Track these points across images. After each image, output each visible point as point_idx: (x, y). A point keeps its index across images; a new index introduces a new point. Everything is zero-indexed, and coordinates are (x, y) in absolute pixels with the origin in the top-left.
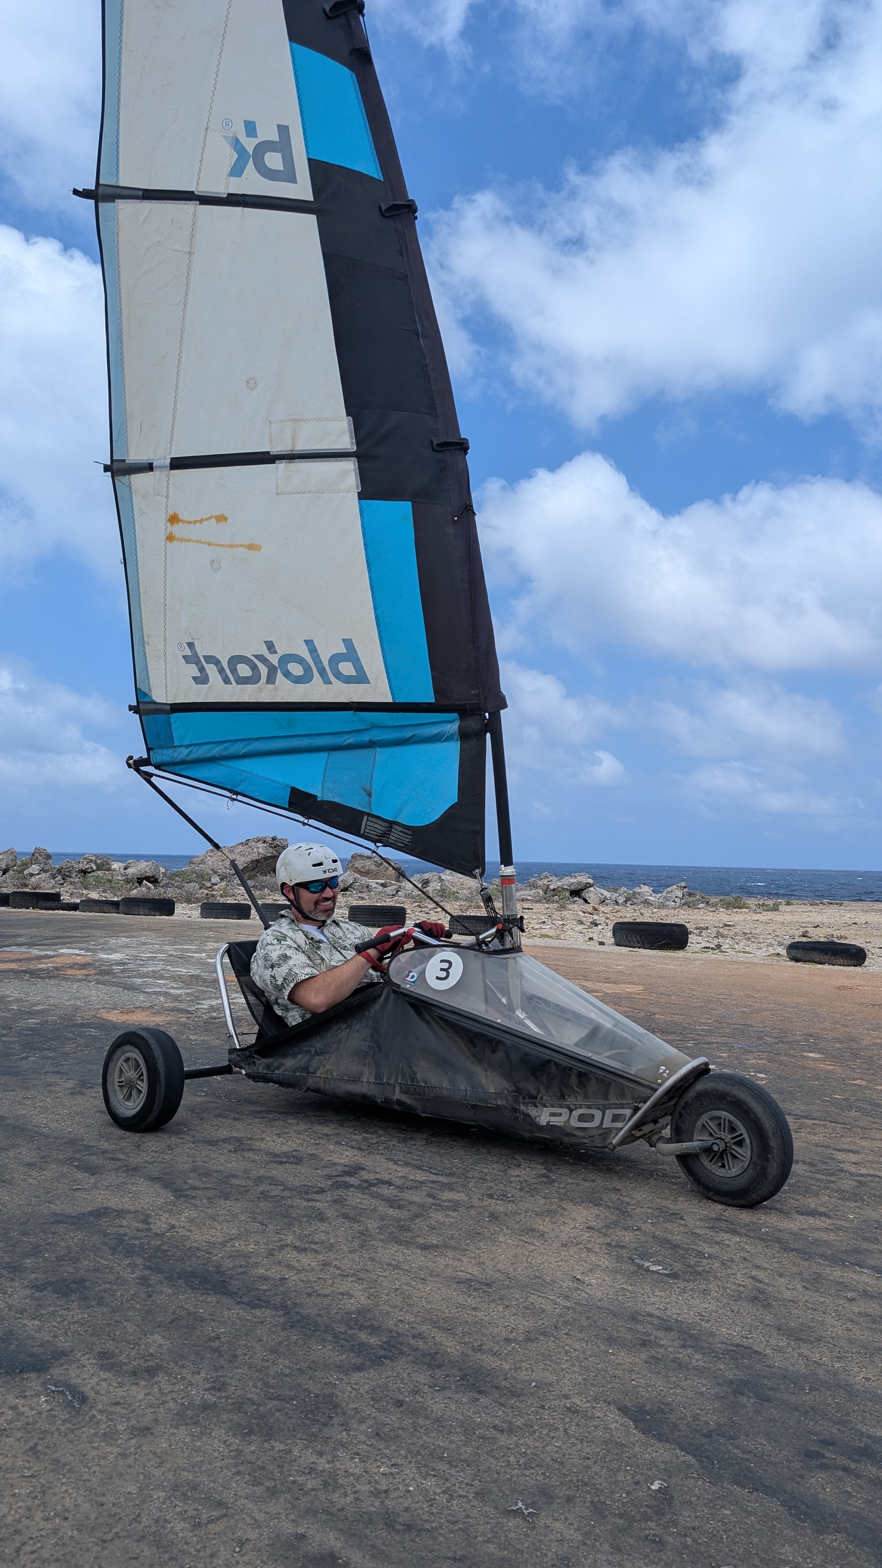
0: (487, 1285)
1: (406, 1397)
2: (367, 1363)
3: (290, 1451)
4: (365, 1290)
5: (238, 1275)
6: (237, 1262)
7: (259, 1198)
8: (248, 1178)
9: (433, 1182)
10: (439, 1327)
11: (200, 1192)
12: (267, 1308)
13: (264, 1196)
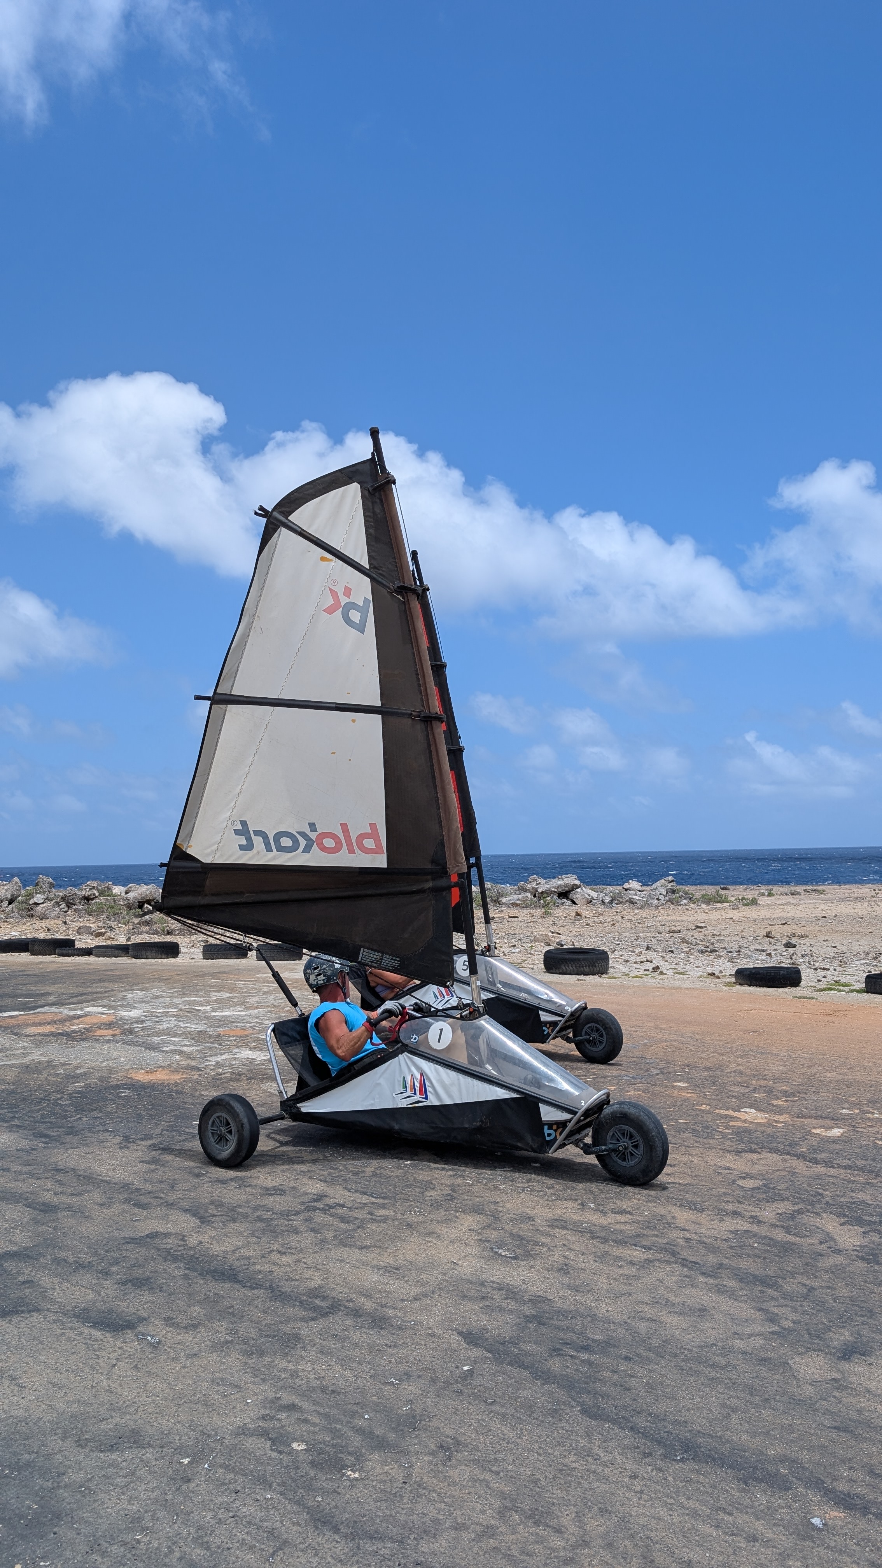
0: (397, 1269)
1: (339, 1332)
2: (318, 1316)
4: (321, 1276)
5: (243, 1270)
6: (243, 1262)
7: (256, 1220)
8: (248, 1207)
9: (373, 1203)
10: (363, 1295)
11: (217, 1218)
12: (261, 1289)
13: (259, 1219)
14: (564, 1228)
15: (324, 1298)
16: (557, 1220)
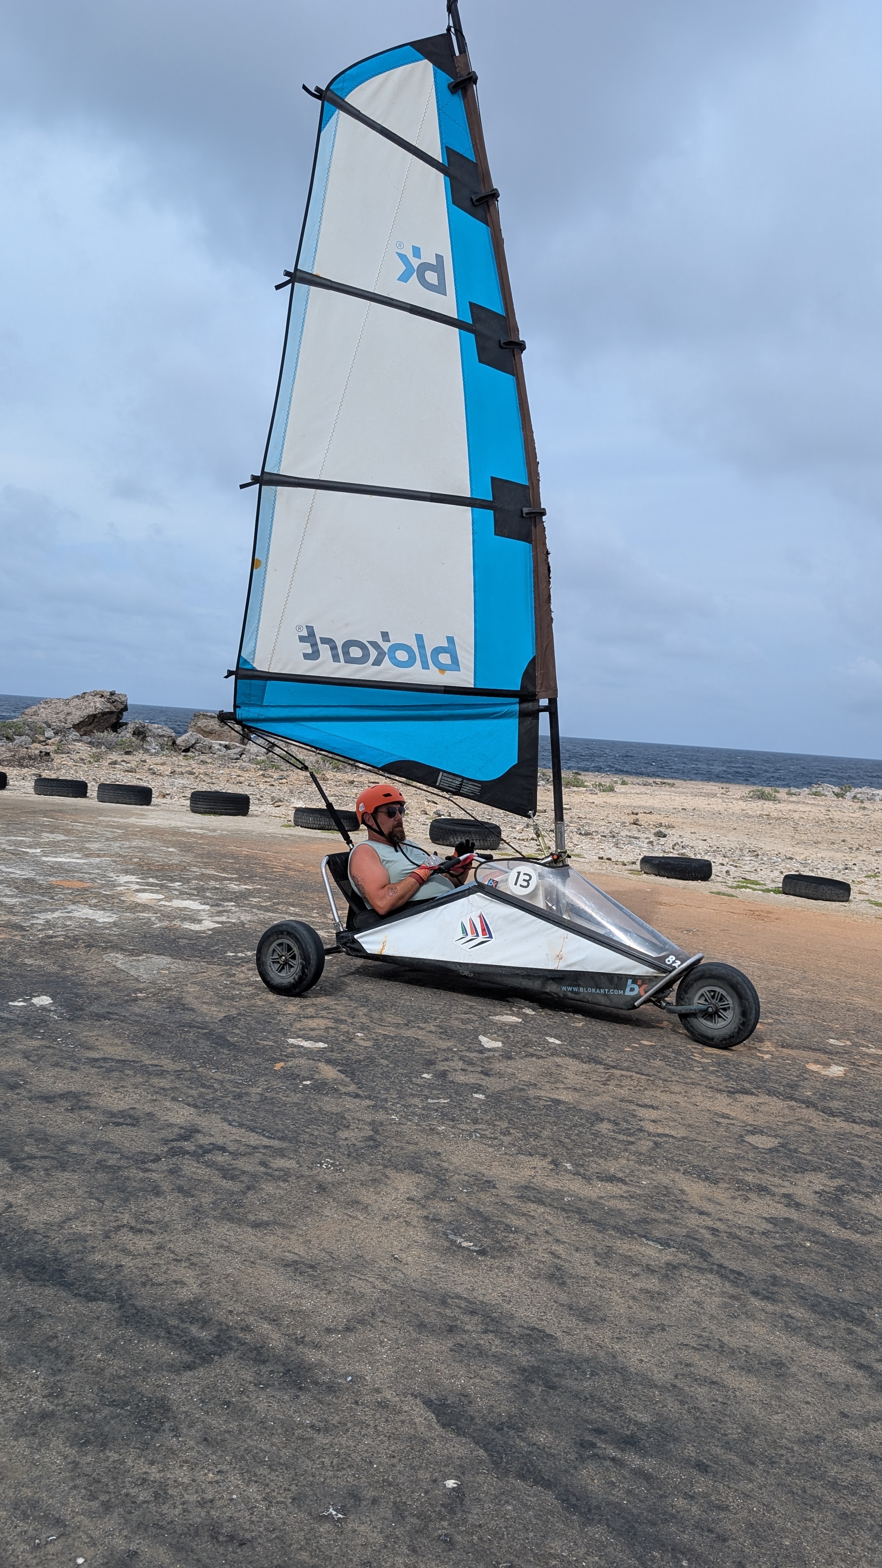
0: (312, 1267)
1: (233, 1397)
2: (197, 1361)
3: (123, 1462)
4: (197, 1277)
5: (75, 1262)
6: (74, 1247)
7: (96, 1168)
8: (85, 1144)
9: (266, 1147)
10: (266, 1318)
11: (36, 1162)
12: (103, 1300)
13: (101, 1165)
14: (541, 1202)
15: (205, 1323)
16: (526, 1187)
